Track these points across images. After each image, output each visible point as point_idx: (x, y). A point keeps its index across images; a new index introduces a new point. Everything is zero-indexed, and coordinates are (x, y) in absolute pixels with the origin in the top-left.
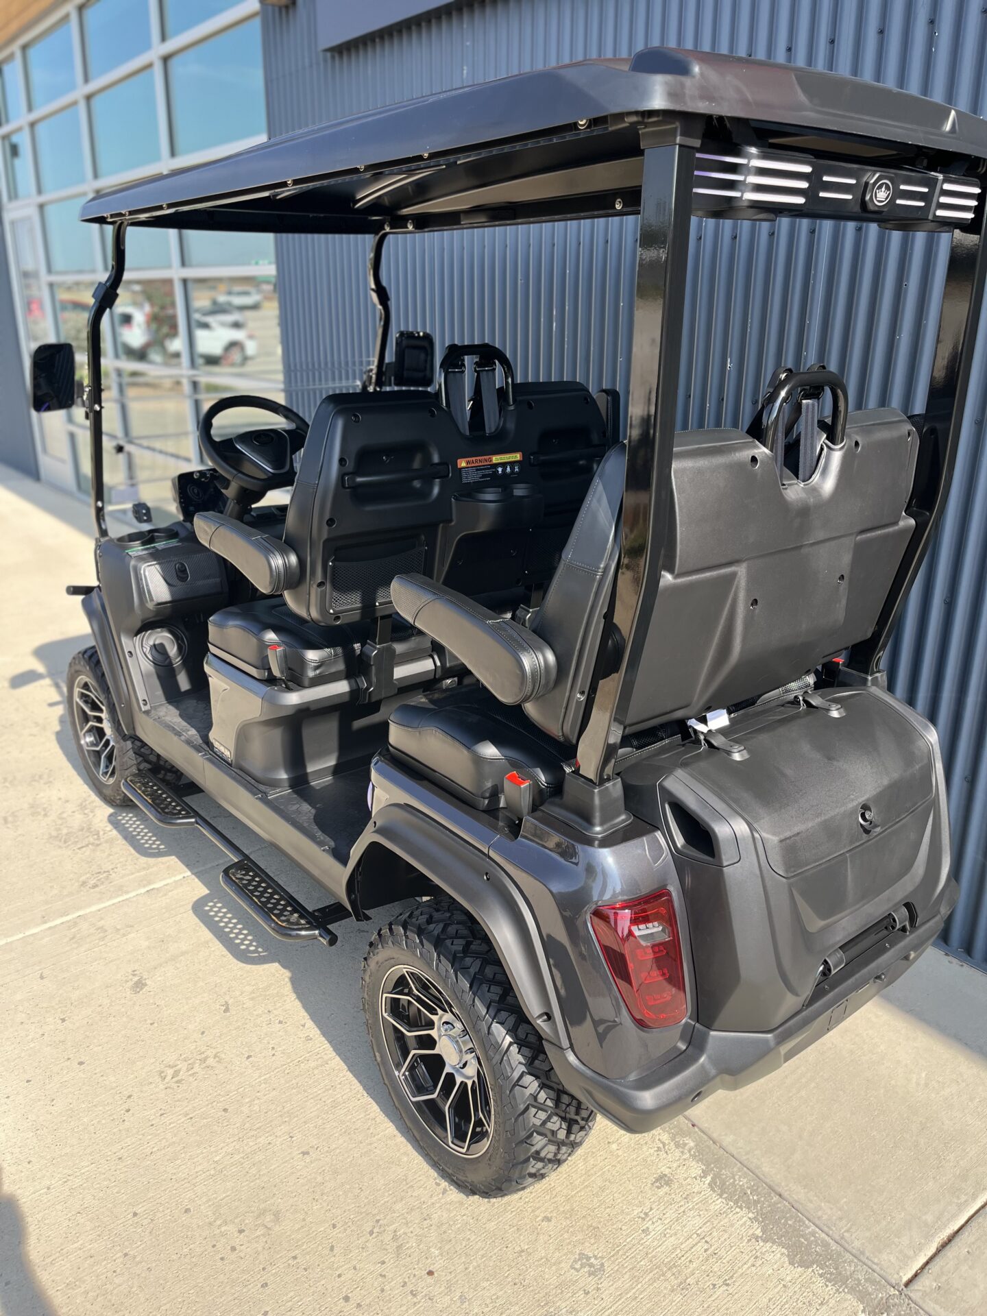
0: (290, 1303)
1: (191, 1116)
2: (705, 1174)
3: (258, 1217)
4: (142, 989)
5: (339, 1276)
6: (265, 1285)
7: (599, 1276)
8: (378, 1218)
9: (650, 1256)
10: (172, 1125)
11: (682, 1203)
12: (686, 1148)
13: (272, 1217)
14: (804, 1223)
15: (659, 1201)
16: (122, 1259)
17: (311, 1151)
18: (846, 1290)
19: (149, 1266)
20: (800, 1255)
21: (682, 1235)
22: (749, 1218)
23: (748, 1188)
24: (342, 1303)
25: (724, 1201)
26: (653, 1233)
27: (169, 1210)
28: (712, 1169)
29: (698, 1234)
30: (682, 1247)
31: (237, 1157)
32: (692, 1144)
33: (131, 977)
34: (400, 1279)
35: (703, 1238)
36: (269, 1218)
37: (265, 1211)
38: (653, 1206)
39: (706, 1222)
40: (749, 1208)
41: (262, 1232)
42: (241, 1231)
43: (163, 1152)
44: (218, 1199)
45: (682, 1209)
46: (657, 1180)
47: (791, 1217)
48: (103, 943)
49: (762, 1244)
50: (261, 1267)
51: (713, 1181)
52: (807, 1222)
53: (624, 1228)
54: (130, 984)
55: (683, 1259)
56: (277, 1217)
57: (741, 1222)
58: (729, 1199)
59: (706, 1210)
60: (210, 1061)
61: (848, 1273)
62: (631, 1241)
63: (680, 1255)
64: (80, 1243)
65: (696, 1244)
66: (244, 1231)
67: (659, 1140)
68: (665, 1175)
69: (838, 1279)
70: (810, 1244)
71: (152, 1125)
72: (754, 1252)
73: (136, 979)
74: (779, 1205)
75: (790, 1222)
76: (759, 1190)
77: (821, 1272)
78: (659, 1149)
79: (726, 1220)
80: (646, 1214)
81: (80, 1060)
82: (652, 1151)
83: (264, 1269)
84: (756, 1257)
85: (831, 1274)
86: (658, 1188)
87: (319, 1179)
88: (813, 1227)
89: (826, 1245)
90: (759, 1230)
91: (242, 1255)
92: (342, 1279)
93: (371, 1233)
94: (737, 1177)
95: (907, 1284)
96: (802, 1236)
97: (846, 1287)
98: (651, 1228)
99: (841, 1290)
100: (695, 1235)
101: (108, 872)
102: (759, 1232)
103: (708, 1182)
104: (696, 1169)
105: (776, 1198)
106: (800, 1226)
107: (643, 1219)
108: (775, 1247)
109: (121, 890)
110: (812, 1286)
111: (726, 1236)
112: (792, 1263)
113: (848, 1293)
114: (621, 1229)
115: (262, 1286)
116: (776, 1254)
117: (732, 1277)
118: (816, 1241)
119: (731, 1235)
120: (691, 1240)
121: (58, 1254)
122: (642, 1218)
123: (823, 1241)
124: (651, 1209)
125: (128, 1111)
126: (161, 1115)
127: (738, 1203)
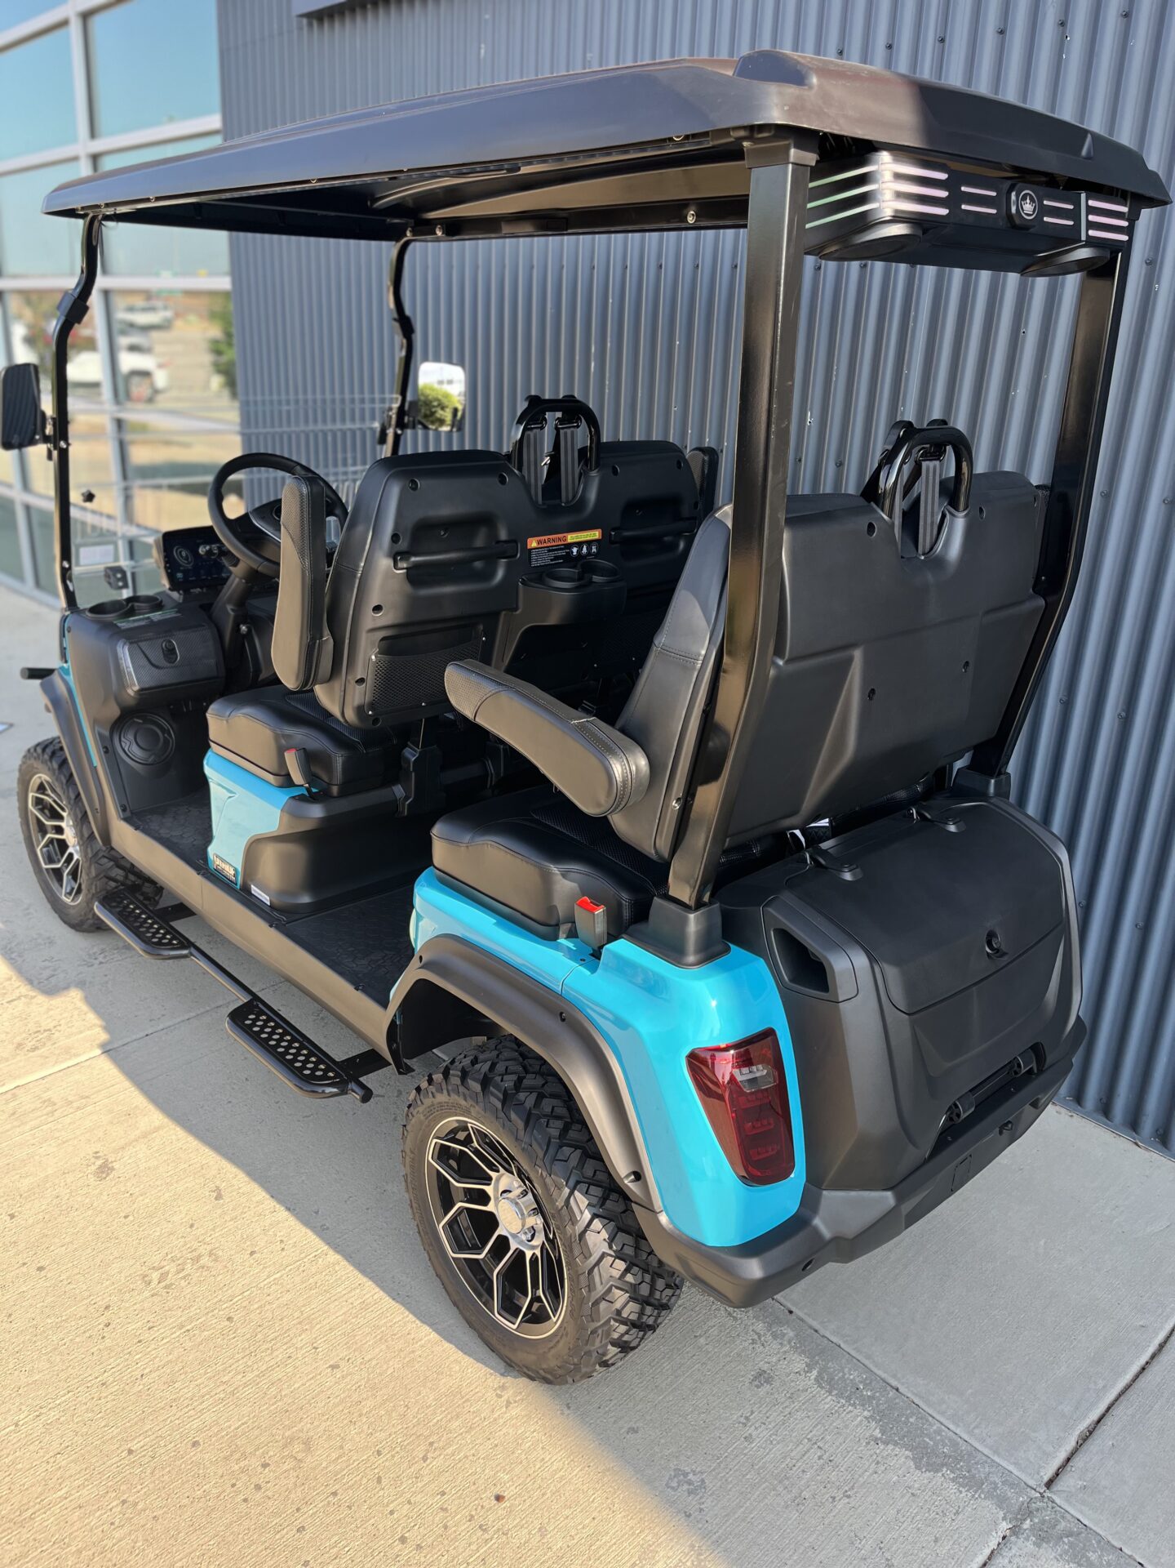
0: (335, 1550)
1: (188, 1327)
2: (810, 1367)
3: (285, 1446)
4: (108, 1175)
5: (392, 1513)
6: (301, 1529)
7: (701, 1494)
8: (431, 1440)
9: (757, 1467)
10: (165, 1341)
11: (787, 1403)
12: (785, 1339)
13: (302, 1446)
14: (927, 1420)
15: (760, 1402)
16: (119, 1508)
17: (342, 1363)
18: (983, 1496)
19: (155, 1514)
20: (927, 1458)
21: (792, 1441)
22: (865, 1417)
23: (861, 1382)
24: (398, 1546)
25: (834, 1398)
26: (758, 1440)
27: (173, 1444)
28: (817, 1362)
29: (808, 1439)
30: (792, 1454)
31: (250, 1376)
32: (792, 1334)
33: (93, 1160)
34: (466, 1512)
35: (816, 1443)
36: (297, 1447)
37: (293, 1438)
38: (754, 1409)
39: (817, 1425)
40: (863, 1405)
41: (291, 1466)
42: (265, 1466)
43: (157, 1373)
44: (232, 1428)
45: (788, 1410)
46: (755, 1378)
47: (913, 1414)
48: (52, 1119)
49: (882, 1447)
50: (295, 1507)
51: (820, 1374)
52: (930, 1419)
53: (723, 1436)
54: (93, 1168)
55: (795, 1469)
56: (307, 1444)
57: (856, 1423)
58: (840, 1395)
59: (816, 1410)
60: (205, 1260)
61: (983, 1476)
62: (732, 1451)
63: (790, 1465)
64: (63, 1491)
65: (808, 1451)
66: (268, 1465)
67: (753, 1330)
68: (765, 1372)
69: (972, 1483)
70: (936, 1444)
71: (139, 1342)
72: (875, 1457)
73: (99, 1162)
74: (897, 1401)
75: (911, 1420)
76: (873, 1384)
77: (952, 1476)
78: (754, 1342)
79: (838, 1422)
80: (747, 1418)
81: (39, 1265)
82: (746, 1344)
83: (298, 1510)
84: (878, 1463)
85: (964, 1477)
86: (758, 1387)
87: (355, 1397)
88: (939, 1425)
89: (955, 1444)
90: (878, 1431)
91: (269, 1494)
92: (395, 1515)
93: (425, 1459)
94: (846, 1370)
95: (1049, 1484)
96: (928, 1436)
97: (982, 1492)
98: (754, 1434)
99: (977, 1496)
100: (806, 1441)
101: (49, 1030)
102: (877, 1433)
103: (813, 1377)
104: (799, 1362)
105: (892, 1393)
106: (923, 1424)
107: (745, 1425)
108: (897, 1449)
109: (68, 1052)
110: (943, 1492)
111: (841, 1440)
112: (918, 1468)
113: (985, 1498)
114: (720, 1438)
115: (298, 1530)
116: (900, 1458)
117: (852, 1488)
118: (942, 1441)
119: (846, 1438)
120: (801, 1446)
121: (37, 1506)
122: (743, 1424)
123: (950, 1440)
124: (752, 1412)
125: (108, 1325)
126: (149, 1329)
127: (850, 1399)
